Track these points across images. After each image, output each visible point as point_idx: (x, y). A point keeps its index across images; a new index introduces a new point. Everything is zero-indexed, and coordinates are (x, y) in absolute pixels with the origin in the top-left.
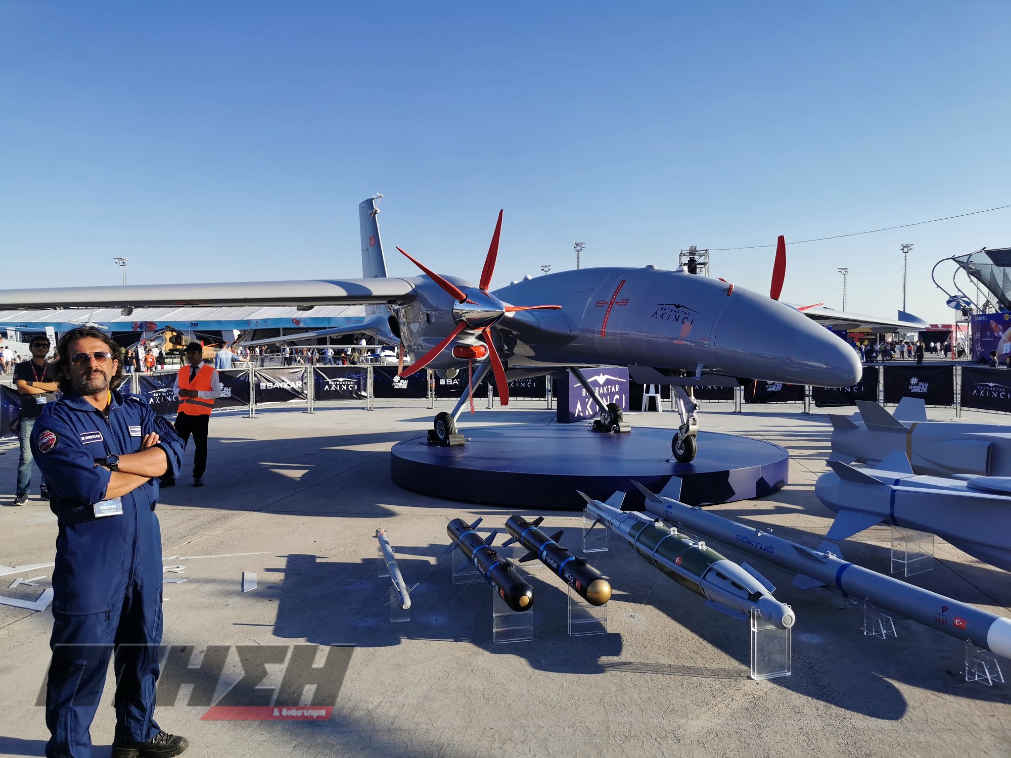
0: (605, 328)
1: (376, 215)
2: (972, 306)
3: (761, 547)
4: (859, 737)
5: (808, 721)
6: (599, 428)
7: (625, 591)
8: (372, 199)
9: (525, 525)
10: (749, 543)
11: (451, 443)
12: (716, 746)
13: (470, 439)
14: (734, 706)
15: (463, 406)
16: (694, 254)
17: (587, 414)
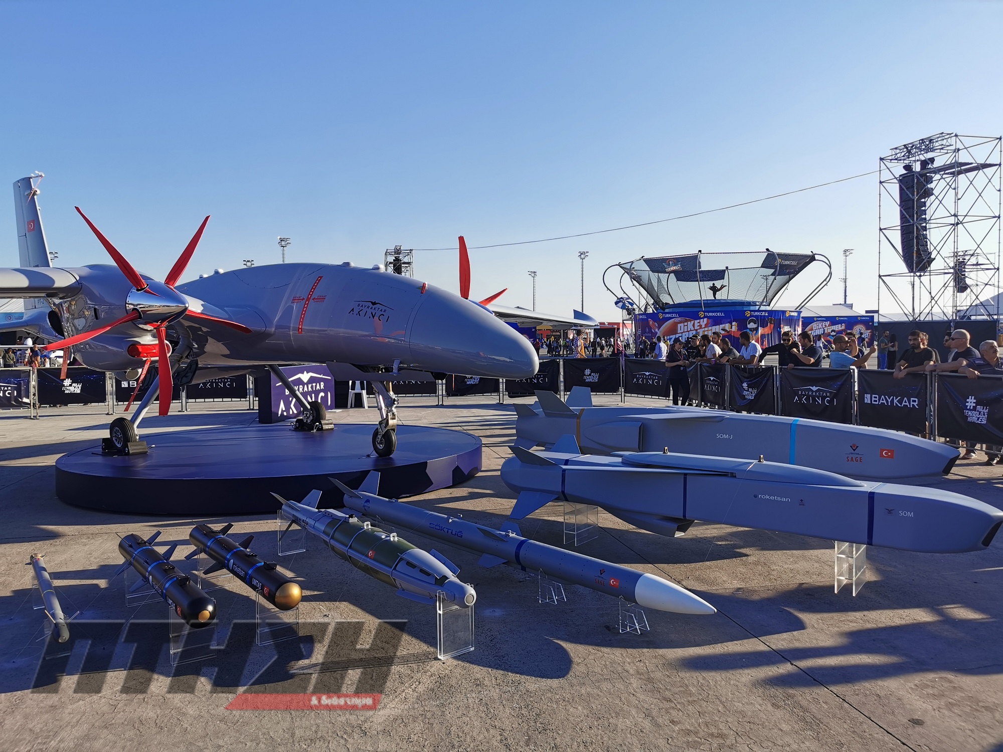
0: (302, 325)
1: (35, 197)
2: (635, 306)
3: (452, 533)
4: (532, 699)
5: (487, 692)
6: (301, 427)
7: (320, 591)
8: (30, 178)
9: (211, 534)
10: (441, 530)
11: (131, 452)
12: (401, 732)
13: (154, 446)
14: (421, 688)
15: (146, 410)
16: (400, 253)
17: (291, 413)
